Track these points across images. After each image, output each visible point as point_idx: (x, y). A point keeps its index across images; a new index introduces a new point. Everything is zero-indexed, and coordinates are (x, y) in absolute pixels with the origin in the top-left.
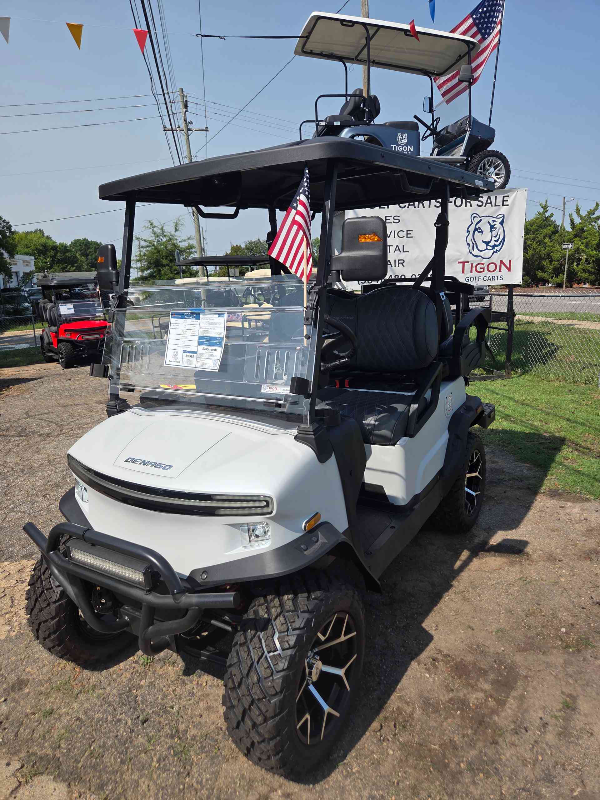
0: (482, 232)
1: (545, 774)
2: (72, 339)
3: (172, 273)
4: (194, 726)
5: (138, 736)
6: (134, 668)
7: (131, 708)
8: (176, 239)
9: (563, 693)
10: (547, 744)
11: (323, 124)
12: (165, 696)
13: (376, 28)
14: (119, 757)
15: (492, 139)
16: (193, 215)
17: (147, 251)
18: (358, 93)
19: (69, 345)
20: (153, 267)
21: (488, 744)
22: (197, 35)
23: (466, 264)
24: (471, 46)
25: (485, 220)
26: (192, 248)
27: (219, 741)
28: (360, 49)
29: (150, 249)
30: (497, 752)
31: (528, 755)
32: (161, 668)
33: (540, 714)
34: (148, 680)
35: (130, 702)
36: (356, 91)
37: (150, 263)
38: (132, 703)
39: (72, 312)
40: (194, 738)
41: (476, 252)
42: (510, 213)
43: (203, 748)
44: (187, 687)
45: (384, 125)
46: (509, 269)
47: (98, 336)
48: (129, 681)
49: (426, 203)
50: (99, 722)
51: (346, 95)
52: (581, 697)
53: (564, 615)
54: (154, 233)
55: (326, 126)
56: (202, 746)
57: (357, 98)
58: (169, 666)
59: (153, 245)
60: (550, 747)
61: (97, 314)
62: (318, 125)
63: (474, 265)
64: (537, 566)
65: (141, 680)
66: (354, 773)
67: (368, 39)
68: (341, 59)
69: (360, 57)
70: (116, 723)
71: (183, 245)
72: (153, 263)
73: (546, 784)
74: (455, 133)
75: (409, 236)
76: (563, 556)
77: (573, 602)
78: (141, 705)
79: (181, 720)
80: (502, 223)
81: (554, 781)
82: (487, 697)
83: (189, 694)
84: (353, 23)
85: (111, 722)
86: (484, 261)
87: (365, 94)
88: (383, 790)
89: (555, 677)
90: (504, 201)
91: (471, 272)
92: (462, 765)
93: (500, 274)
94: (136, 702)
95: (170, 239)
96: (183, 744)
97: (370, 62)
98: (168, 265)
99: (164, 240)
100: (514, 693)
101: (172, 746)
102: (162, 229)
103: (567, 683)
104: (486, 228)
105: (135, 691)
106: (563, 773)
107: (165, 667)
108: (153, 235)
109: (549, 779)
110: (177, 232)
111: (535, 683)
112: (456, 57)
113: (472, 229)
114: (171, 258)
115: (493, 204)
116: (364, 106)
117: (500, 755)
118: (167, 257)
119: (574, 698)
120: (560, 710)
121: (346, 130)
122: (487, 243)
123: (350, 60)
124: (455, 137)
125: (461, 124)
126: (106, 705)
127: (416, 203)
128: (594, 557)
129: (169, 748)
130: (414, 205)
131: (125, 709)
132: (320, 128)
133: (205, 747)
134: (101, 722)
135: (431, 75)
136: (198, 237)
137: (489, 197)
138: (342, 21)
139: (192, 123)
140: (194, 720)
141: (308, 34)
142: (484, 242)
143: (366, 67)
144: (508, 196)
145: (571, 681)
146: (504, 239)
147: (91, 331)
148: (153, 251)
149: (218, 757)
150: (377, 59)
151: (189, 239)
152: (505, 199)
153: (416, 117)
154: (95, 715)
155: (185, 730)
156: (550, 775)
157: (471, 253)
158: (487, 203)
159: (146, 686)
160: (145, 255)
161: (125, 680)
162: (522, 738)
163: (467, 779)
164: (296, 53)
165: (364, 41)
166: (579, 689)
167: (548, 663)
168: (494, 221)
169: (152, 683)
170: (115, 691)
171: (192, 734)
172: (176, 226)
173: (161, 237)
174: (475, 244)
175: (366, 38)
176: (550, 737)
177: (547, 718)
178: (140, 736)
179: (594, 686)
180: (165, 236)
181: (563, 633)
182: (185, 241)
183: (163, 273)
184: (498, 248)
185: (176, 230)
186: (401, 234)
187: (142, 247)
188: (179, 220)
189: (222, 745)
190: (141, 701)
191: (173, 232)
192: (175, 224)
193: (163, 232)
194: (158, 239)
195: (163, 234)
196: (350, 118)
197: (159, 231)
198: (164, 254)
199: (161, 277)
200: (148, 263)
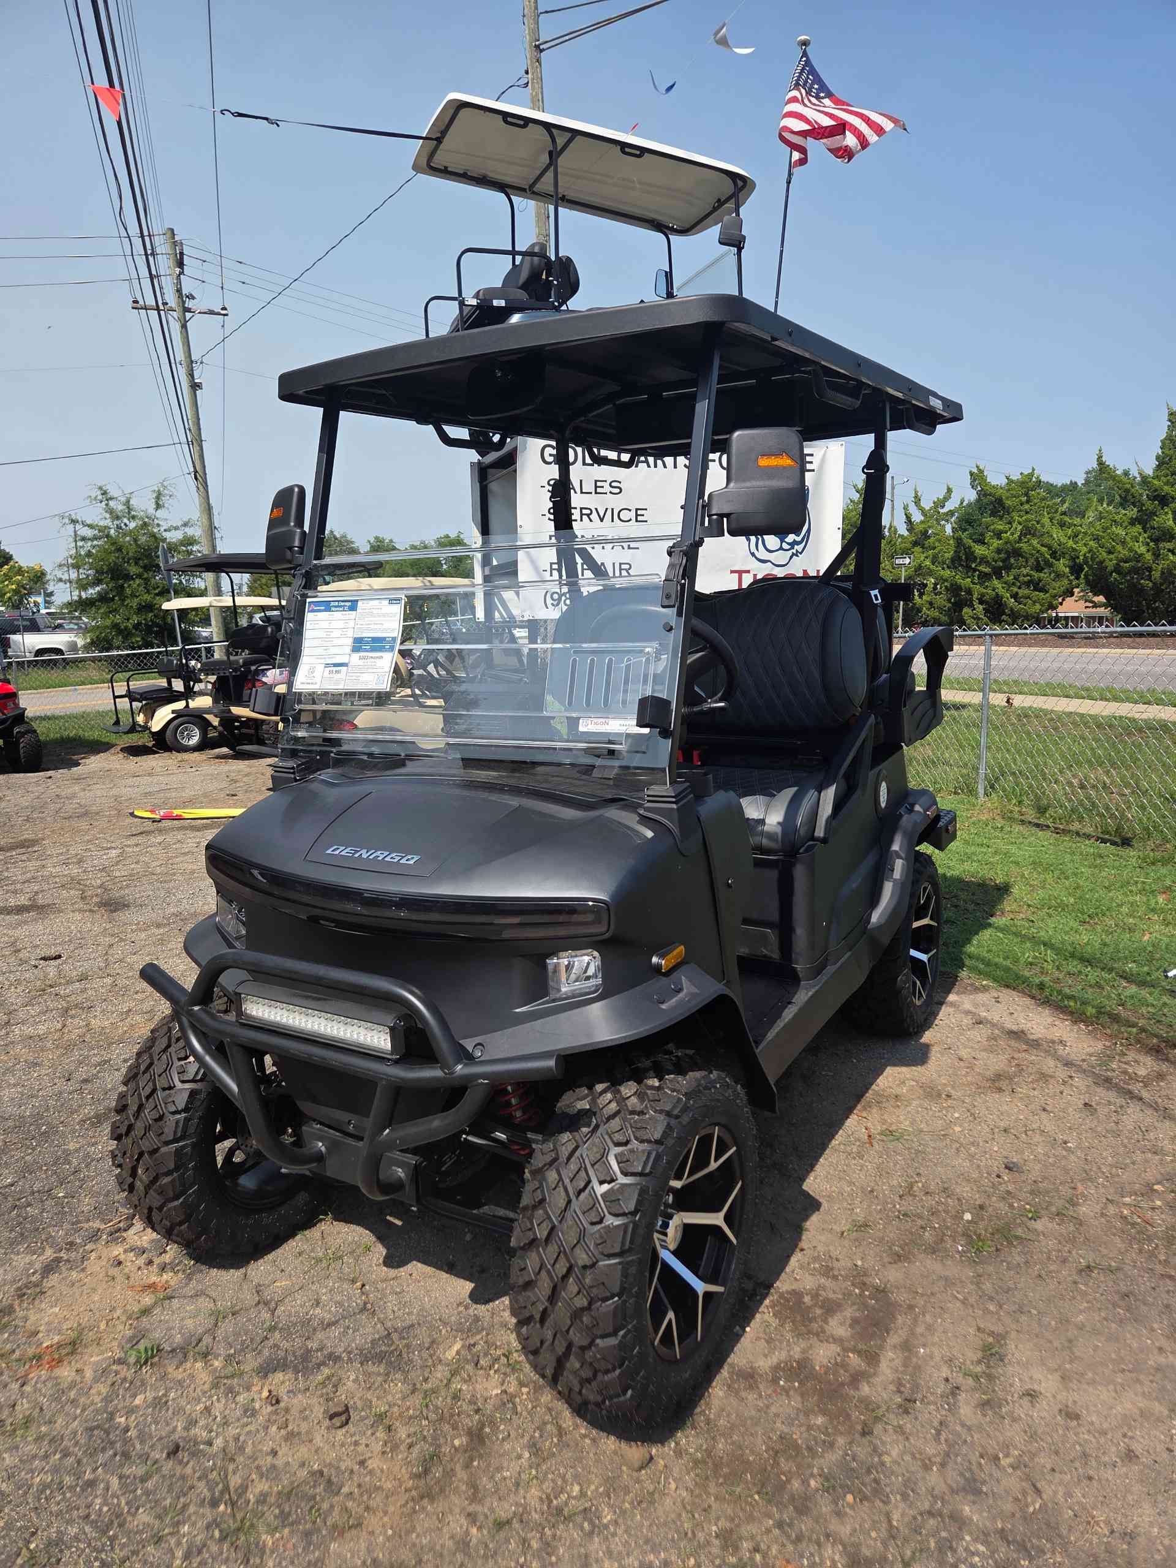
1: (966, 1479)
3: (148, 592)
4: (262, 1476)
5: (137, 1509)
6: (117, 1373)
7: (115, 1455)
8: (158, 525)
9: (979, 1329)
10: (963, 1425)
11: (474, 302)
12: (192, 1423)
13: (569, 135)
14: (96, 1559)
16: (196, 478)
17: (94, 546)
18: (536, 249)
20: (107, 578)
21: (857, 1436)
22: (223, 112)
23: (744, 575)
24: (740, 183)
26: (191, 544)
27: (318, 1498)
28: (538, 172)
29: (101, 542)
30: (875, 1450)
31: (930, 1450)
32: (177, 1368)
33: (945, 1372)
34: (150, 1395)
35: (112, 1443)
36: (533, 245)
37: (99, 572)
38: (118, 1445)
40: (262, 1499)
41: (758, 554)
43: (284, 1516)
44: (240, 1399)
48: (107, 1400)
49: (669, 460)
50: (43, 1491)
51: (513, 253)
52: (1013, 1334)
53: (965, 1190)
54: (111, 511)
55: (478, 307)
56: (282, 1512)
57: (536, 259)
58: (195, 1360)
59: (108, 536)
60: (969, 1429)
62: (462, 304)
64: (909, 1109)
65: (135, 1396)
66: (606, 1527)
67: (554, 155)
68: (502, 187)
69: (538, 187)
70: (83, 1490)
71: (174, 537)
72: (107, 573)
73: (970, 1497)
75: (639, 518)
76: (953, 1087)
77: (979, 1166)
78: (138, 1446)
79: (231, 1467)
81: (984, 1489)
82: (845, 1350)
83: (245, 1411)
84: (527, 121)
85: (71, 1488)
87: (550, 254)
88: (665, 1549)
89: (963, 1303)
92: (813, 1483)
94: (127, 1441)
95: (145, 524)
96: (239, 1516)
97: (560, 200)
98: (139, 576)
99: (132, 525)
100: (893, 1339)
101: (215, 1520)
102: (127, 503)
103: (986, 1311)
105: (123, 1420)
106: (997, 1474)
107: (188, 1365)
108: (108, 516)
109: (972, 1488)
110: (159, 511)
111: (928, 1318)
112: (712, 201)
116: (548, 276)
117: (880, 1456)
118: (137, 561)
119: (1000, 1338)
120: (979, 1362)
121: (517, 316)
122: (782, 538)
123: (521, 191)
126: (58, 1456)
127: (651, 460)
128: (1004, 1084)
129: (208, 1527)
130: (647, 462)
131: (101, 1458)
132: (466, 310)
133: (289, 1514)
134: (48, 1492)
135: (668, 232)
136: (205, 521)
138: (505, 116)
139: (194, 298)
140: (262, 1463)
141: (439, 135)
143: (552, 207)
144: (812, 455)
145: (992, 1308)
146: (807, 532)
148: (107, 547)
149: (319, 1530)
150: (571, 195)
151: (185, 525)
154: (32, 1478)
155: (242, 1485)
156: (975, 1480)
157: (753, 555)
159: (148, 1407)
160: (89, 554)
161: (97, 1399)
162: (916, 1418)
163: (825, 1506)
164: (416, 167)
165: (545, 159)
166: (1008, 1320)
167: (946, 1279)
169: (160, 1398)
170: (76, 1422)
171: (257, 1491)
172: (158, 498)
173: (125, 520)
174: (760, 539)
175: (551, 153)
176: (966, 1409)
177: (958, 1379)
178: (141, 1510)
179: (1034, 1312)
180: (134, 517)
181: (968, 1221)
182: (176, 528)
183: (128, 591)
184: (799, 548)
185: (158, 506)
186: (625, 515)
187: (83, 539)
188: (165, 487)
189: (325, 1506)
190: (138, 1437)
191: (151, 510)
192: (155, 495)
193: (129, 509)
194: (118, 522)
195: (129, 513)
196: (523, 295)
197: (121, 507)
198: (131, 554)
199: (124, 600)
200: (97, 572)
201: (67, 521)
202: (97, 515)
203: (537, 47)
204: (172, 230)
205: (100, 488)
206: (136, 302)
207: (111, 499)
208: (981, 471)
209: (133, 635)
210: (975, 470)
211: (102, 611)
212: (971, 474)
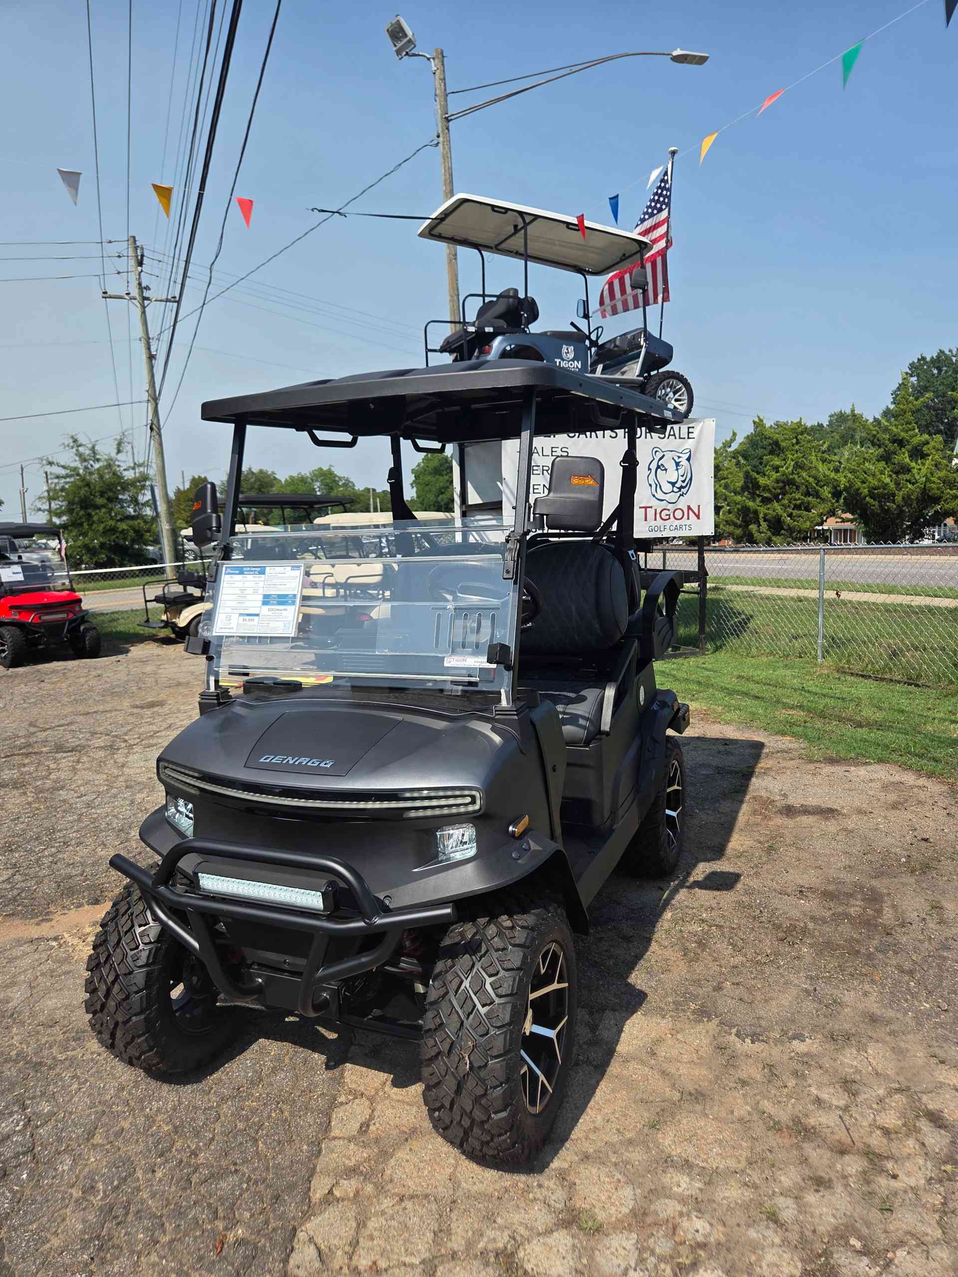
0: (666, 470)
2: (24, 620)
3: (112, 518)
8: (119, 466)
9: (926, 900)
11: (473, 329)
13: (532, 218)
15: (671, 357)
16: (152, 429)
17: (66, 483)
18: (511, 294)
19: (16, 631)
20: (77, 508)
21: (884, 935)
22: (313, 210)
23: (648, 509)
24: (643, 246)
25: (668, 456)
26: (145, 480)
28: (504, 237)
29: (72, 479)
30: (895, 939)
36: (509, 290)
37: (71, 503)
39: (20, 577)
41: (660, 495)
42: (697, 447)
45: (545, 334)
46: (698, 517)
47: (64, 615)
49: (600, 433)
51: (484, 296)
53: (897, 850)
54: (80, 455)
55: (476, 332)
57: (511, 300)
59: (78, 474)
61: (60, 582)
63: (658, 511)
64: (851, 819)
68: (477, 246)
69: (503, 246)
71: (129, 475)
72: (77, 504)
74: (626, 347)
76: (872, 809)
77: (901, 841)
80: (688, 459)
82: (864, 909)
84: (507, 210)
86: (670, 506)
87: (522, 295)
89: (914, 891)
90: (689, 433)
91: (655, 519)
92: (871, 950)
93: (688, 522)
95: (109, 466)
97: (526, 256)
98: (103, 506)
99: (97, 466)
100: (886, 904)
102: (93, 449)
104: (671, 466)
108: (77, 458)
110: (120, 455)
111: (899, 897)
112: (618, 255)
113: (654, 466)
114: (110, 494)
115: (677, 436)
117: (898, 940)
118: (102, 494)
119: (937, 902)
120: (931, 910)
121: (499, 339)
122: (673, 484)
123: (488, 248)
124: (625, 352)
125: (634, 337)
127: (588, 434)
135: (585, 273)
136: (159, 463)
137: (672, 428)
138: (493, 207)
139: (149, 289)
141: (443, 217)
142: (669, 482)
143: (523, 262)
144: (693, 427)
145: (929, 892)
146: (691, 479)
147: (49, 608)
148: (78, 483)
152: (691, 430)
153: (572, 324)
156: (946, 945)
157: (654, 496)
158: (670, 435)
160: (63, 489)
162: (909, 929)
163: (880, 956)
164: (421, 234)
165: (510, 229)
166: (938, 896)
167: (902, 883)
168: (679, 457)
172: (119, 444)
173: (91, 462)
174: (658, 485)
175: (515, 226)
176: (932, 925)
177: (924, 916)
179: (950, 893)
180: (98, 460)
181: (904, 862)
182: (133, 468)
183: (95, 518)
184: (685, 490)
185: (119, 451)
187: (58, 477)
188: (125, 436)
191: (113, 454)
192: (116, 442)
193: (94, 453)
194: (86, 464)
195: (94, 457)
196: (502, 323)
197: (88, 452)
198: (97, 489)
199: (90, 525)
200: (69, 503)
201: (44, 462)
202: (69, 458)
203: (446, 118)
204: (134, 237)
205: (72, 437)
206: (105, 293)
207: (80, 445)
208: (761, 420)
209: (101, 553)
210: (757, 420)
211: (74, 534)
212: (754, 422)
